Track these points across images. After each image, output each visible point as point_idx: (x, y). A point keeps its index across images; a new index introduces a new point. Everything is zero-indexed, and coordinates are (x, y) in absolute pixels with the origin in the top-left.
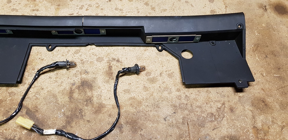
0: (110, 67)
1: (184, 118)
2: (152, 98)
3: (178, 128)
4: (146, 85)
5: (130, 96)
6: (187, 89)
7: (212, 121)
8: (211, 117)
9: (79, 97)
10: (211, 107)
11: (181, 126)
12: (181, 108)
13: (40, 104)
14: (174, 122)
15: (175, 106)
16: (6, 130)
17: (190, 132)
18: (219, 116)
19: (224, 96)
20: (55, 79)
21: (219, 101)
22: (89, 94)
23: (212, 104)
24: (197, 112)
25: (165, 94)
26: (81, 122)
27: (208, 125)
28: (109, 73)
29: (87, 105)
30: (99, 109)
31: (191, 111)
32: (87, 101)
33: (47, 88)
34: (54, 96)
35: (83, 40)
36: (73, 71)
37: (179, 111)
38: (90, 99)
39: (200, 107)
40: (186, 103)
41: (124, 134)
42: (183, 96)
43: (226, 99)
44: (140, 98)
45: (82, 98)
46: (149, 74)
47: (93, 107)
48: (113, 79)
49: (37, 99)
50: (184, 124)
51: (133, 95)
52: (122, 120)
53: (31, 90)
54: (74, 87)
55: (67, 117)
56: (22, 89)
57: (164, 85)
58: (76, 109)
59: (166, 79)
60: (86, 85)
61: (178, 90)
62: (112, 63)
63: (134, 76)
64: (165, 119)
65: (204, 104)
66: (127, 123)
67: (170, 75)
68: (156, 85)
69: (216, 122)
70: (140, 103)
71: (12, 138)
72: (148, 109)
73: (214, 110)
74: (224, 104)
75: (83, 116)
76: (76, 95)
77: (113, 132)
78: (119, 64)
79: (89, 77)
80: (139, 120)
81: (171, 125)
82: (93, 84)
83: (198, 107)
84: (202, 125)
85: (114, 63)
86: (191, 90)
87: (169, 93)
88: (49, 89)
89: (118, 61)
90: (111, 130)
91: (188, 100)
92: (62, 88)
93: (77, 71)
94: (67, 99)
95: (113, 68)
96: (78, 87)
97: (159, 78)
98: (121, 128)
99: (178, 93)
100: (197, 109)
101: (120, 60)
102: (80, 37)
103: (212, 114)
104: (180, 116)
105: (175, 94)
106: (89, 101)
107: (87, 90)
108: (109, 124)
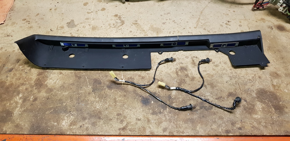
0: (193, 61)
1: (236, 82)
2: (218, 73)
3: (234, 86)
4: (214, 68)
5: (207, 73)
6: (235, 69)
7: (250, 83)
8: (249, 81)
9: (182, 74)
10: (249, 77)
11: (235, 85)
12: (234, 77)
13: (163, 78)
14: (232, 84)
15: (231, 77)
16: (151, 89)
17: (240, 87)
18: (253, 80)
19: (255, 72)
20: (167, 67)
21: (253, 74)
22: (186, 73)
23: (249, 75)
24: (242, 79)
25: (224, 71)
26: (186, 84)
27: (249, 84)
28: (193, 63)
29: (186, 77)
30: (193, 79)
31: (239, 78)
32: (186, 76)
33: (164, 71)
34: (169, 74)
35: (177, 48)
36: (175, 63)
37: (233, 79)
38: (187, 75)
39: (243, 77)
40: (236, 75)
41: (208, 89)
42: (234, 72)
43: (256, 73)
44: (212, 74)
45: (183, 75)
46: (214, 63)
47: (189, 78)
48: (196, 66)
49: (161, 75)
50: (237, 84)
51: (208, 72)
52: (205, 83)
53: (157, 72)
54: (178, 70)
55: (179, 83)
56: (152, 72)
57: (223, 68)
58: (182, 79)
59: (223, 65)
60: (183, 69)
61: (231, 70)
62: (194, 59)
63: (206, 64)
64: (227, 82)
65: (245, 75)
66: (208, 84)
67: (225, 63)
68: (219, 68)
69: (252, 83)
70: (212, 76)
71: (155, 92)
72: (217, 78)
73: (251, 78)
74: (255, 75)
75: (186, 82)
76: (180, 73)
77: (202, 88)
78: (197, 59)
79: (184, 65)
80: (214, 83)
81: (230, 85)
82: (187, 68)
83: (242, 76)
84: (245, 84)
85: (195, 58)
86: (237, 69)
87: (226, 71)
88: (166, 71)
89: (196, 57)
90: (201, 87)
91: (236, 74)
92: (172, 71)
93: (177, 63)
94: (176, 75)
95: (195, 61)
96: (180, 70)
97: (220, 64)
98: (206, 86)
99: (230, 71)
100: (242, 78)
101: (198, 57)
102: (175, 47)
103: (250, 79)
104: (234, 81)
105: (229, 71)
106: (187, 76)
107: (185, 71)
108: (199, 85)
